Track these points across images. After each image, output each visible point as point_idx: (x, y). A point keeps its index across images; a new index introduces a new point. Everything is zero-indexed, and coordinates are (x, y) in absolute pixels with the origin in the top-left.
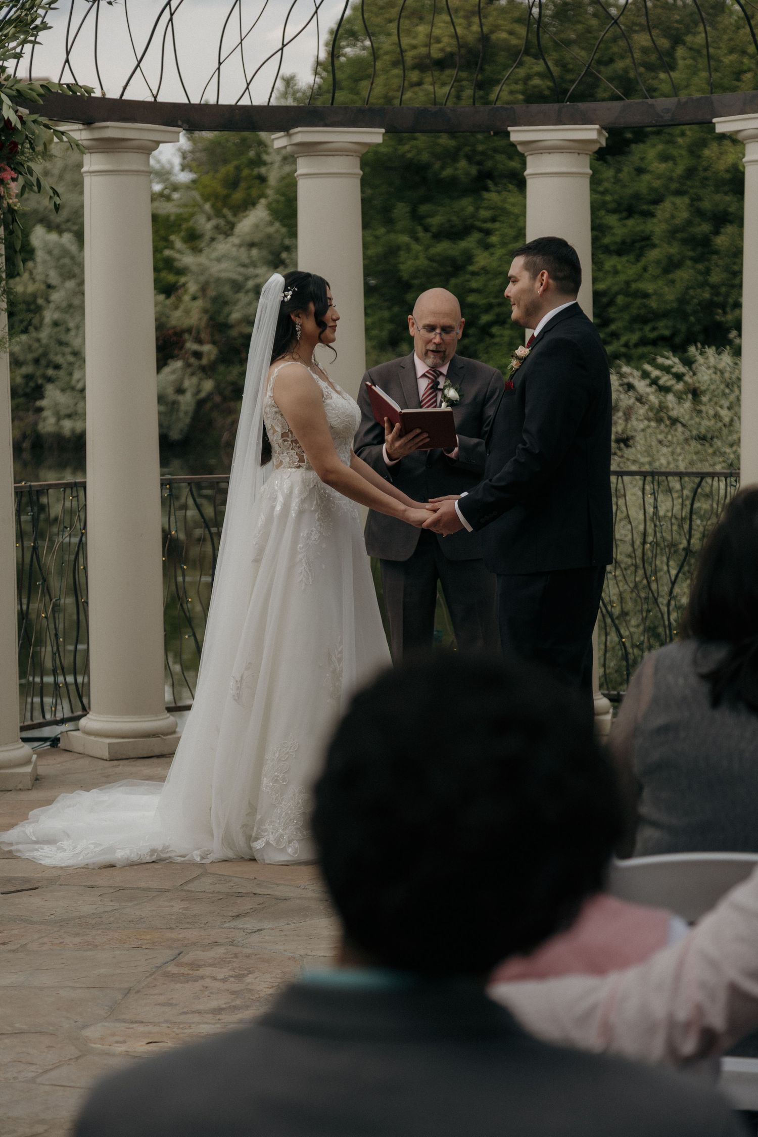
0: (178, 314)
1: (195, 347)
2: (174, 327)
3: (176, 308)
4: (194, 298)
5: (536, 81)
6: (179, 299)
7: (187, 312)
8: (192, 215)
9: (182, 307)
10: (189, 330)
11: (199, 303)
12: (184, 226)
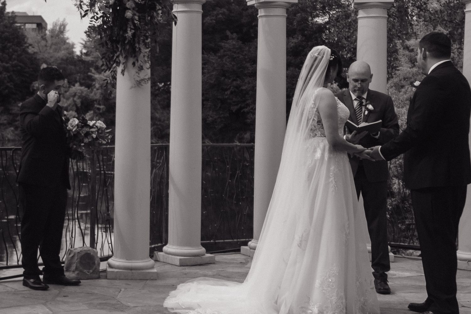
0: (92, 94)
1: (98, 106)
2: (91, 99)
3: (91, 93)
4: (98, 89)
5: (220, 16)
6: (92, 90)
7: (95, 94)
8: (97, 61)
9: (93, 93)
10: (96, 100)
11: (100, 91)
12: (94, 64)
